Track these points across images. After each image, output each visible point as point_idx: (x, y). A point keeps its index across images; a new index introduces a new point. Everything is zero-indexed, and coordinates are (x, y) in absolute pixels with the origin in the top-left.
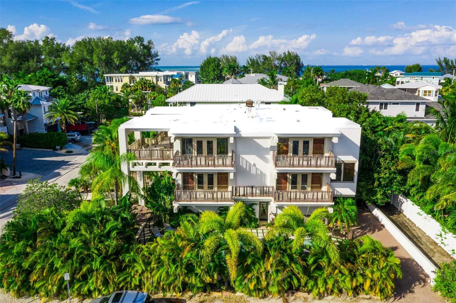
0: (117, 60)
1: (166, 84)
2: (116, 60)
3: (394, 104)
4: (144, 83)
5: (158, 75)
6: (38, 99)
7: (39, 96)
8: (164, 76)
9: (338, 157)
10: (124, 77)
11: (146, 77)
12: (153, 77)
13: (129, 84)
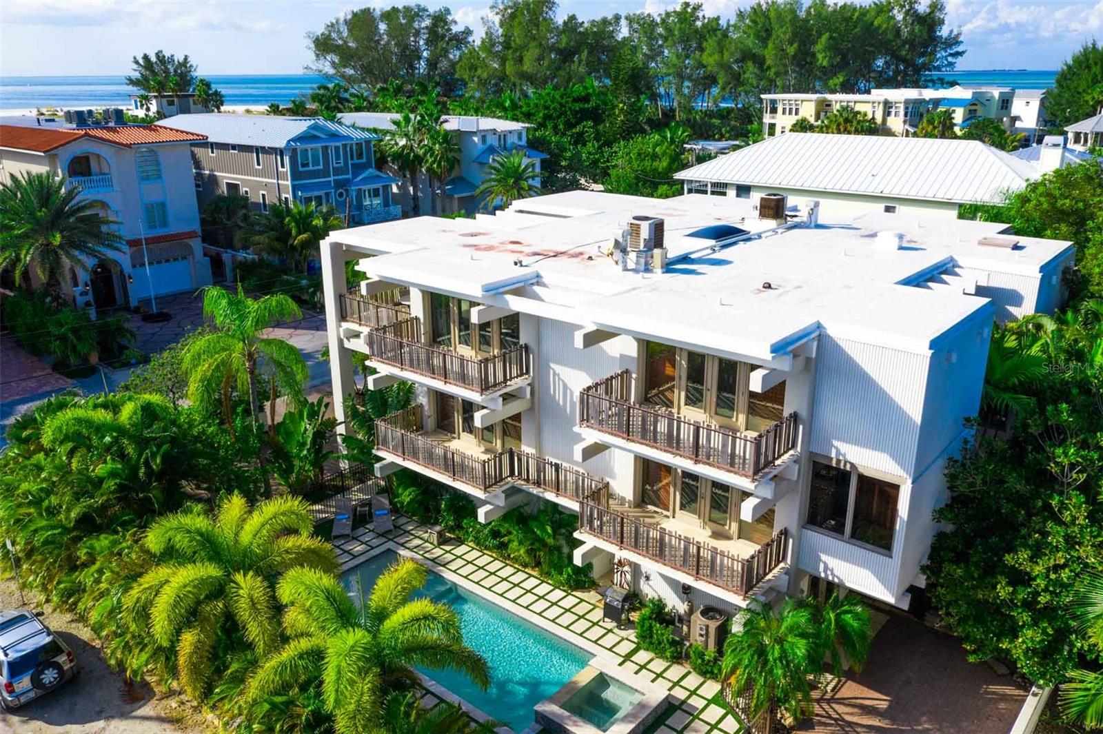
0: (824, 58)
1: (911, 125)
2: (820, 56)
4: (846, 121)
5: (890, 99)
6: (491, 150)
7: (496, 144)
8: (907, 102)
9: (832, 445)
10: (802, 101)
11: (857, 104)
12: (876, 105)
13: (812, 120)
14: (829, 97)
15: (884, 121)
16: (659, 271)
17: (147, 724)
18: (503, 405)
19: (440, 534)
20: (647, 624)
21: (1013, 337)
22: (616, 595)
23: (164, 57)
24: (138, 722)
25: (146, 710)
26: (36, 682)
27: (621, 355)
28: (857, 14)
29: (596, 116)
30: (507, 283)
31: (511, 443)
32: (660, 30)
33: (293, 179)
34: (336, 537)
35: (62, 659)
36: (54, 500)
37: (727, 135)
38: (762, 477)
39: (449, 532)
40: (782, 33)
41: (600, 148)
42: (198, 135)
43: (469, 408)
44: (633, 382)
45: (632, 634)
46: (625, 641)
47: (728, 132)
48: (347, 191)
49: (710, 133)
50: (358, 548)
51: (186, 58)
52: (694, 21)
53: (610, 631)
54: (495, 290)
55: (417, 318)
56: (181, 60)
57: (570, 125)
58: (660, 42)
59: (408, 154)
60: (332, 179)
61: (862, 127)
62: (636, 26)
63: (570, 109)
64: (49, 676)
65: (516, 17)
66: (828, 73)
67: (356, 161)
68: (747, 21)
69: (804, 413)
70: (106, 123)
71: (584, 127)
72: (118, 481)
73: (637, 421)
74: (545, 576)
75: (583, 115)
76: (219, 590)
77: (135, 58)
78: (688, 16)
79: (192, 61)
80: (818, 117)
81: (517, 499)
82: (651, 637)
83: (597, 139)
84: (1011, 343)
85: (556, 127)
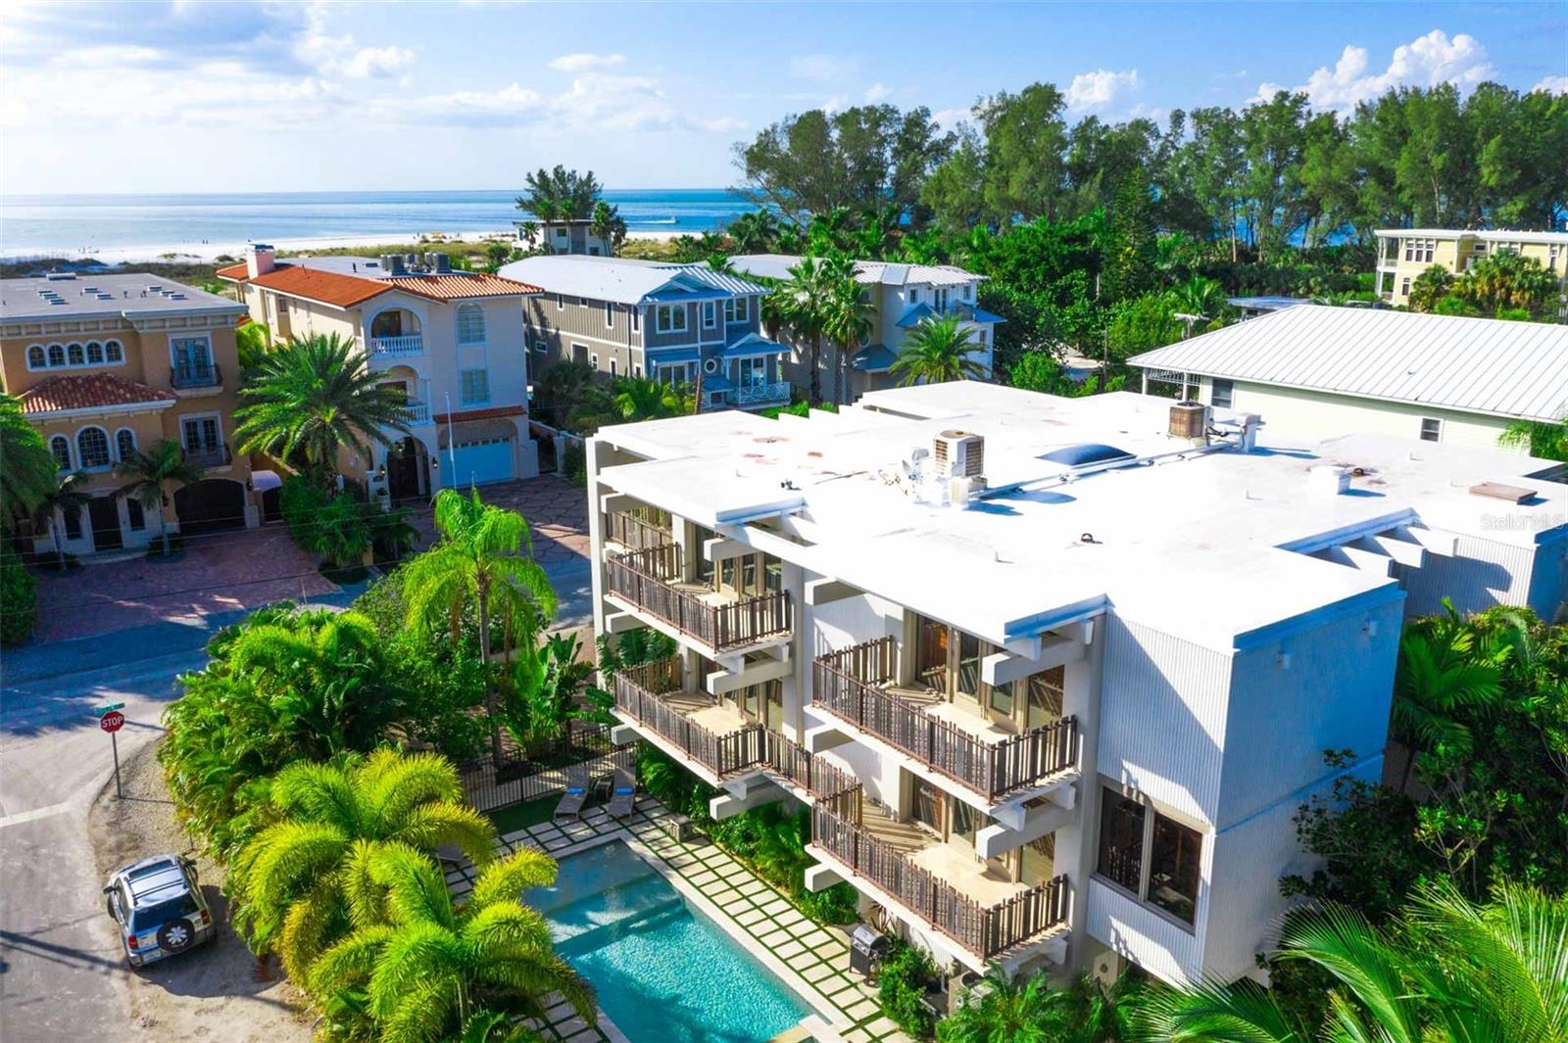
0: (1491, 173)
2: (1485, 171)
4: (1506, 272)
6: (924, 310)
7: (930, 303)
9: (1123, 767)
10: (1438, 241)
11: (1525, 247)
12: (1557, 248)
13: (1452, 270)
14: (1483, 234)
16: (958, 507)
17: (269, 1008)
18: (745, 669)
19: (684, 828)
20: (891, 982)
21: (1467, 637)
22: (866, 937)
23: (564, 173)
24: (259, 1004)
25: (272, 993)
26: (163, 941)
27: (887, 616)
28: (1553, 108)
29: (1092, 263)
30: (757, 511)
32: (1243, 134)
33: (648, 345)
34: (559, 816)
35: (195, 917)
36: (226, 731)
37: (1318, 289)
38: (1007, 800)
39: (700, 827)
40: (1425, 137)
41: (1092, 308)
42: (532, 288)
44: (899, 653)
45: (874, 992)
46: (868, 1002)
47: (1320, 284)
48: (719, 361)
49: (1292, 286)
50: (582, 833)
51: (590, 174)
52: (1294, 120)
53: (854, 985)
54: (738, 520)
55: (678, 545)
56: (584, 177)
57: (1051, 276)
58: (1241, 150)
59: (809, 314)
60: (699, 344)
61: (1531, 282)
62: (1206, 127)
63: (1055, 253)
64: (177, 935)
65: (1005, 123)
66: (1496, 196)
67: (735, 321)
68: (1374, 119)
69: (1084, 719)
70: (429, 271)
71: (1073, 278)
72: (296, 716)
75: (1074, 262)
76: (329, 859)
77: (529, 175)
78: (1285, 111)
79: (599, 179)
80: (1462, 265)
81: (766, 795)
82: (894, 1000)
84: (1462, 644)
85: (1032, 278)
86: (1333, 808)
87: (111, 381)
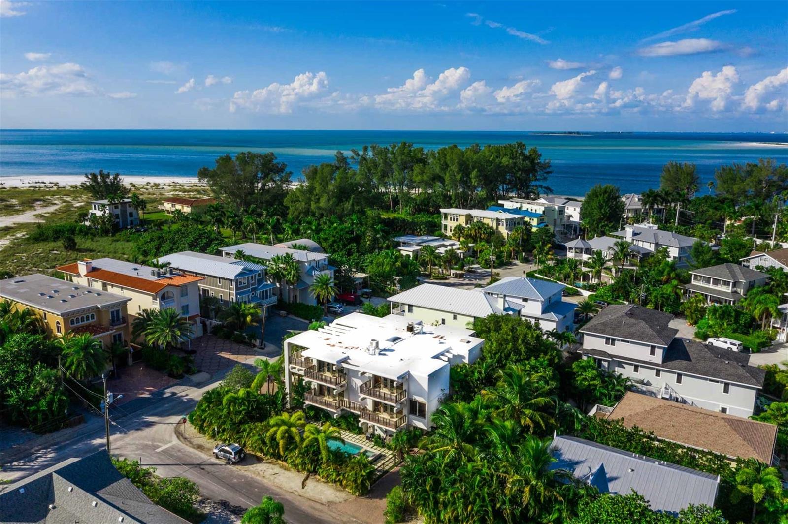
1: (509, 231)
2: (473, 181)
3: (622, 341)
4: (479, 228)
5: (499, 218)
6: (313, 268)
7: (315, 265)
8: (507, 220)
9: (413, 397)
10: (459, 214)
12: (493, 220)
13: (464, 225)
14: (473, 212)
15: (497, 228)
16: (377, 354)
18: (341, 388)
20: (376, 440)
21: (460, 368)
22: (368, 435)
25: (264, 462)
26: (240, 457)
29: (357, 240)
30: (342, 360)
31: (341, 398)
33: (236, 290)
37: (424, 230)
38: (398, 404)
41: (359, 256)
43: (329, 389)
44: (371, 383)
45: (373, 443)
46: (371, 444)
48: (256, 292)
53: (368, 443)
54: (339, 362)
55: (315, 367)
57: (345, 246)
60: (250, 288)
61: (486, 232)
64: (242, 455)
69: (407, 390)
73: (372, 392)
74: (351, 432)
75: (351, 241)
80: (467, 224)
82: (377, 443)
83: (358, 252)
84: (459, 370)
85: (338, 247)
86: (443, 398)
87: (93, 326)
